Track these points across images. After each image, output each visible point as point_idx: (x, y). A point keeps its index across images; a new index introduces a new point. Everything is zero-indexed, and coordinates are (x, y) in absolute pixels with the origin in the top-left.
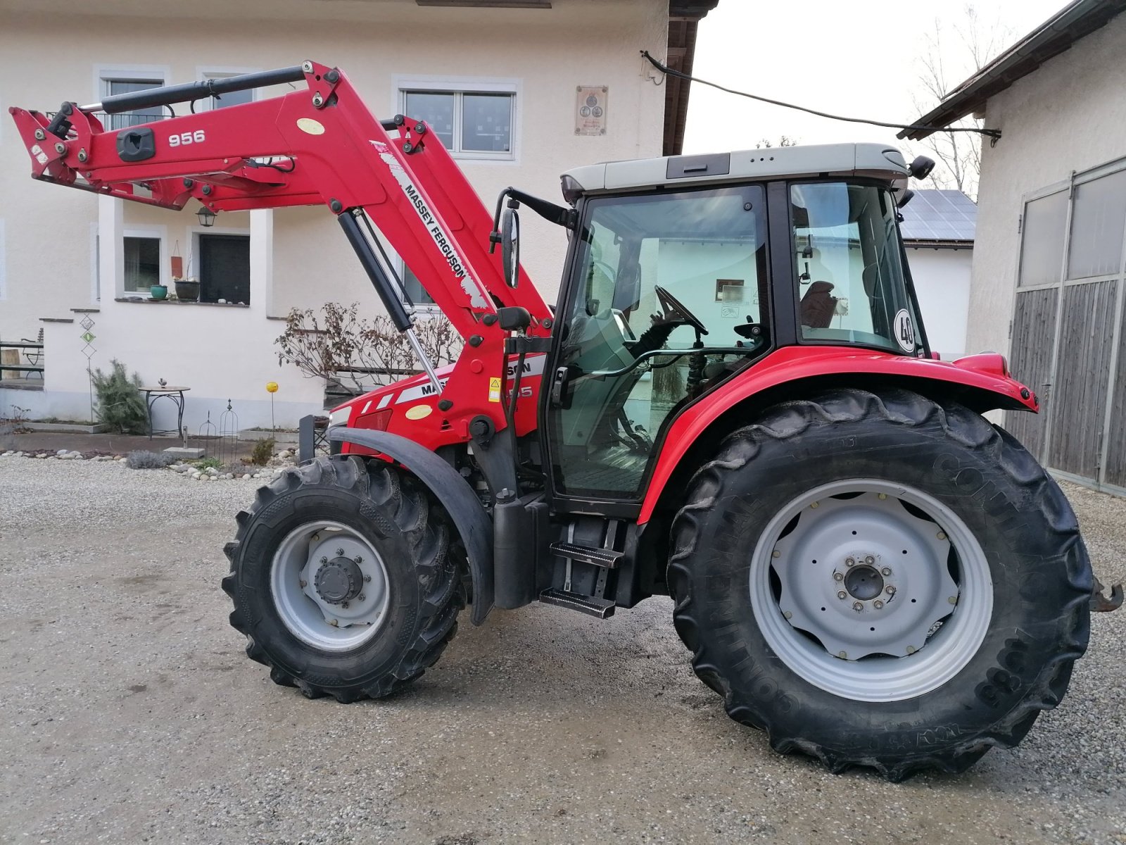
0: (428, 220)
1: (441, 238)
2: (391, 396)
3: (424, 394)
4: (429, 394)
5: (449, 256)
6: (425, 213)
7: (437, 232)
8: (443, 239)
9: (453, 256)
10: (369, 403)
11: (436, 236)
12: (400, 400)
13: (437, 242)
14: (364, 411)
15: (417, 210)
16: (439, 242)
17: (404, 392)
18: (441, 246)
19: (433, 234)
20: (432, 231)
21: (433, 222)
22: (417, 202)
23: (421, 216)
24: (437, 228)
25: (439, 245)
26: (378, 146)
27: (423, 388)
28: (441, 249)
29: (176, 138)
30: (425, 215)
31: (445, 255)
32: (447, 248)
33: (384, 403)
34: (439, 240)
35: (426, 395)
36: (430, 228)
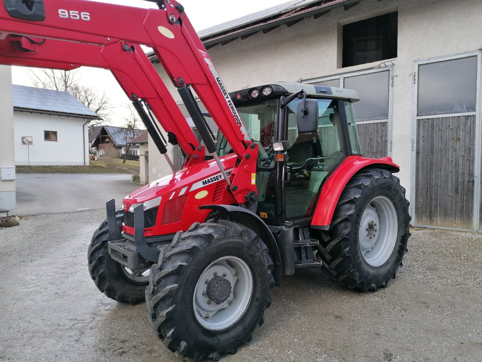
0: (226, 96)
1: (232, 106)
2: (186, 188)
3: (204, 185)
4: (206, 185)
5: (235, 115)
6: (225, 92)
7: (230, 103)
8: (233, 107)
9: (237, 115)
10: (174, 193)
11: (229, 105)
12: (192, 189)
13: (230, 108)
14: (171, 198)
15: (221, 90)
16: (231, 108)
17: (194, 185)
18: (232, 110)
19: (228, 104)
20: (228, 102)
21: (228, 98)
22: (221, 86)
23: (223, 94)
24: (230, 101)
25: (231, 109)
26: (203, 53)
27: (203, 182)
28: (232, 111)
29: (64, 12)
30: (225, 93)
31: (233, 114)
32: (234, 111)
33: (183, 192)
34: (231, 107)
35: (205, 185)
36: (227, 100)
